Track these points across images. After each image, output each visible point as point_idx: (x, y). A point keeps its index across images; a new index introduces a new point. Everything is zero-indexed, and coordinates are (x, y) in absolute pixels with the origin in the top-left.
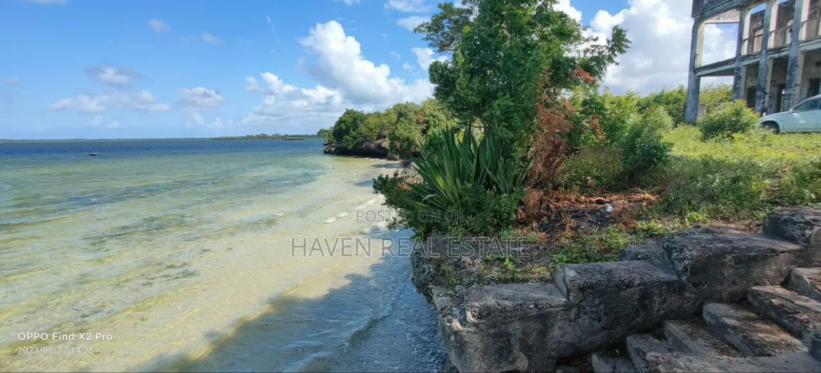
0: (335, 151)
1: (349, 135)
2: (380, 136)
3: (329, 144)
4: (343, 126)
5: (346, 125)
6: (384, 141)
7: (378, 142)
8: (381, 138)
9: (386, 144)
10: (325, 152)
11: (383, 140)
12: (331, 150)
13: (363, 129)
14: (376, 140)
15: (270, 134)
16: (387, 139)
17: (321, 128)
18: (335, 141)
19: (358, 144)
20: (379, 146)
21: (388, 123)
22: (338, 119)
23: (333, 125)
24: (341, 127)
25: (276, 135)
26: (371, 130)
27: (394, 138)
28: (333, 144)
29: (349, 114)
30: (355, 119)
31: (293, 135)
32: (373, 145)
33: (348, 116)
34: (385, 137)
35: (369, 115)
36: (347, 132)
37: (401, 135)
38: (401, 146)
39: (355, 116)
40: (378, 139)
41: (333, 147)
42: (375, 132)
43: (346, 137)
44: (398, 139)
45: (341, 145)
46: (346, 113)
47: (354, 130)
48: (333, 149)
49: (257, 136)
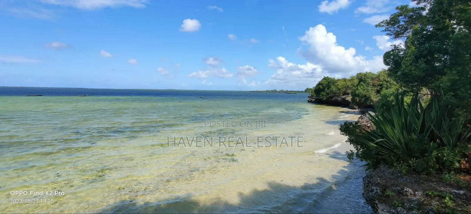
0: (314, 101)
1: (324, 92)
2: (345, 94)
3: (311, 97)
4: (321, 87)
5: (323, 86)
6: (348, 97)
7: (343, 97)
8: (346, 95)
9: (349, 98)
10: (309, 102)
11: (347, 96)
12: (312, 100)
13: (334, 88)
14: (343, 96)
15: (278, 90)
16: (350, 95)
17: (307, 88)
18: (315, 95)
19: (330, 97)
20: (344, 100)
21: (351, 85)
22: (318, 83)
23: (315, 86)
24: (319, 87)
25: (282, 90)
26: (339, 89)
27: (354, 95)
28: (314, 97)
29: (325, 79)
30: (329, 83)
31: (291, 90)
32: (340, 99)
33: (325, 80)
34: (348, 94)
35: (338, 80)
36: (323, 90)
37: (360, 93)
38: (360, 101)
39: (329, 80)
40: (344, 95)
41: (314, 99)
42: (342, 91)
43: (323, 93)
44: (358, 96)
45: (319, 98)
46: (323, 79)
47: (328, 89)
48: (314, 100)
49: (272, 90)
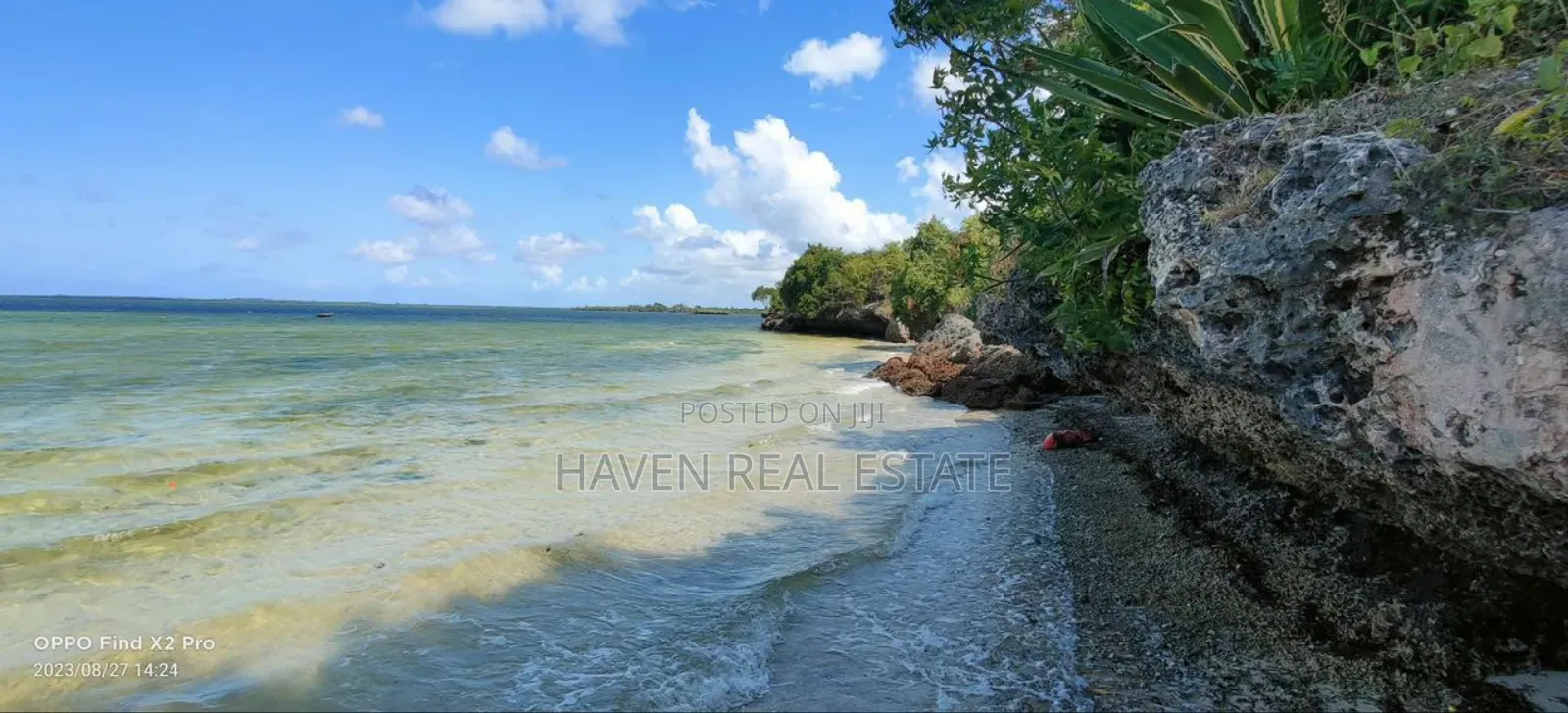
0: (782, 325)
1: (811, 293)
2: (873, 297)
3: (773, 312)
4: (801, 277)
5: (806, 274)
6: (879, 305)
7: (867, 307)
8: (875, 300)
9: (885, 310)
10: (764, 328)
11: (878, 302)
12: (775, 323)
13: (840, 280)
14: (865, 303)
15: (669, 305)
16: (886, 301)
17: (759, 285)
18: (783, 307)
19: (829, 310)
20: (871, 316)
21: (889, 269)
22: (793, 264)
23: (782, 277)
24: (796, 278)
25: (681, 305)
26: (855, 282)
28: (779, 313)
29: (813, 253)
30: (825, 263)
32: (858, 313)
33: (811, 255)
34: (881, 298)
35: (852, 256)
36: (807, 287)
39: (826, 255)
40: (868, 300)
41: (780, 318)
42: (862, 287)
43: (806, 296)
45: (795, 315)
46: (807, 252)
47: (822, 284)
48: (779, 322)
49: (648, 306)
